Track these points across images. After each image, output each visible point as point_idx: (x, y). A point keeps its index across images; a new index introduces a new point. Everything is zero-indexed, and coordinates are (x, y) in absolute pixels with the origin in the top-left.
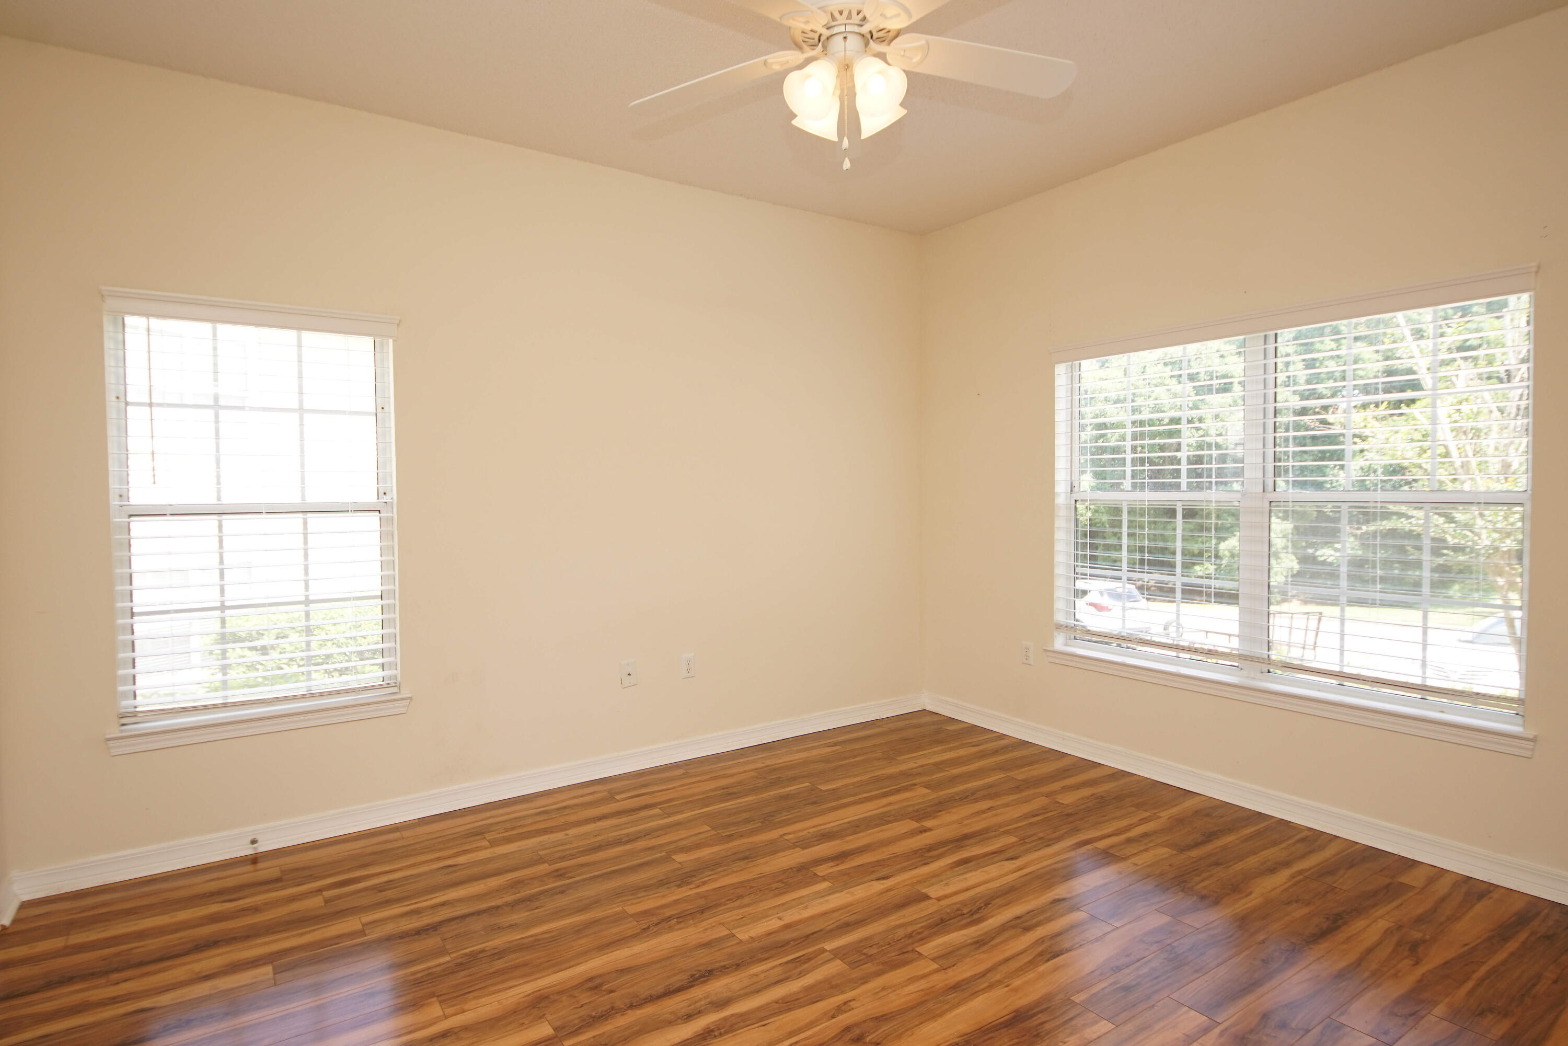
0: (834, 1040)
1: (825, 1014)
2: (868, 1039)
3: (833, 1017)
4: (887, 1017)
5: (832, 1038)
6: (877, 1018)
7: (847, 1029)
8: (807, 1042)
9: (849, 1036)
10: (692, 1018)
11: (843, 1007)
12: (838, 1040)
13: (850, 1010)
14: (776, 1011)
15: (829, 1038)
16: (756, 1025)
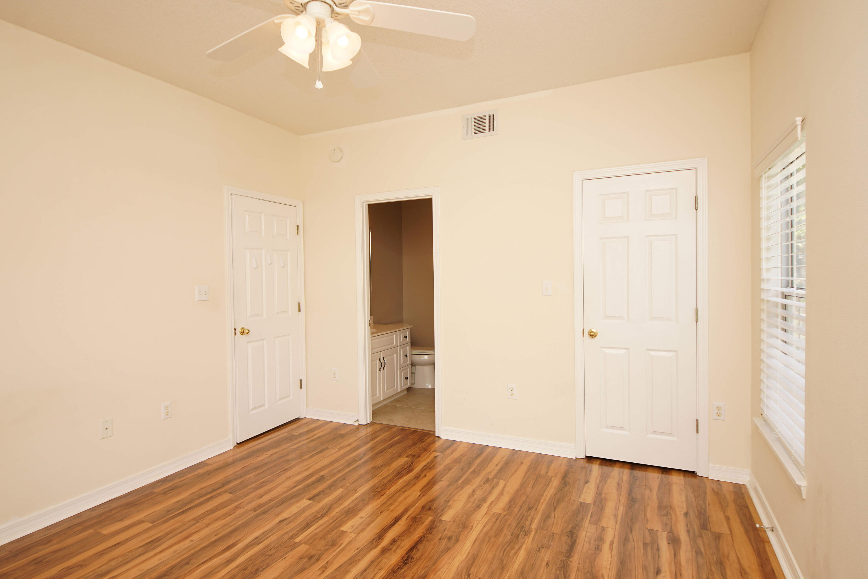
0: (322, 554)
1: (332, 563)
2: (306, 559)
3: (327, 563)
4: (299, 572)
5: (323, 554)
6: (305, 570)
7: (318, 560)
8: (334, 549)
9: (316, 557)
10: (392, 541)
11: (324, 569)
12: (320, 554)
13: (320, 569)
14: (357, 556)
15: (325, 554)
16: (361, 548)
